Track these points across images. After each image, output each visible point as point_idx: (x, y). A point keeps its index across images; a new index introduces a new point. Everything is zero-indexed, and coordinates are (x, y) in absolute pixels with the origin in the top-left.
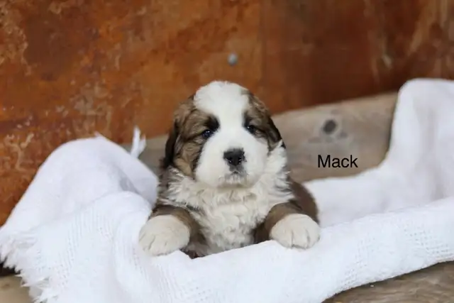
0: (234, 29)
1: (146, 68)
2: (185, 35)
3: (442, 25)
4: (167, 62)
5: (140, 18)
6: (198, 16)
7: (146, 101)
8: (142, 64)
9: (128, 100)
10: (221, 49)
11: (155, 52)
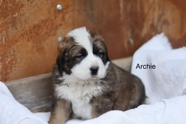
0: (61, 25)
1: (18, 43)
2: (37, 27)
3: (155, 24)
4: (28, 40)
5: (15, 18)
6: (43, 18)
7: (18, 60)
8: (16, 41)
9: (9, 60)
10: (54, 35)
11: (22, 35)
